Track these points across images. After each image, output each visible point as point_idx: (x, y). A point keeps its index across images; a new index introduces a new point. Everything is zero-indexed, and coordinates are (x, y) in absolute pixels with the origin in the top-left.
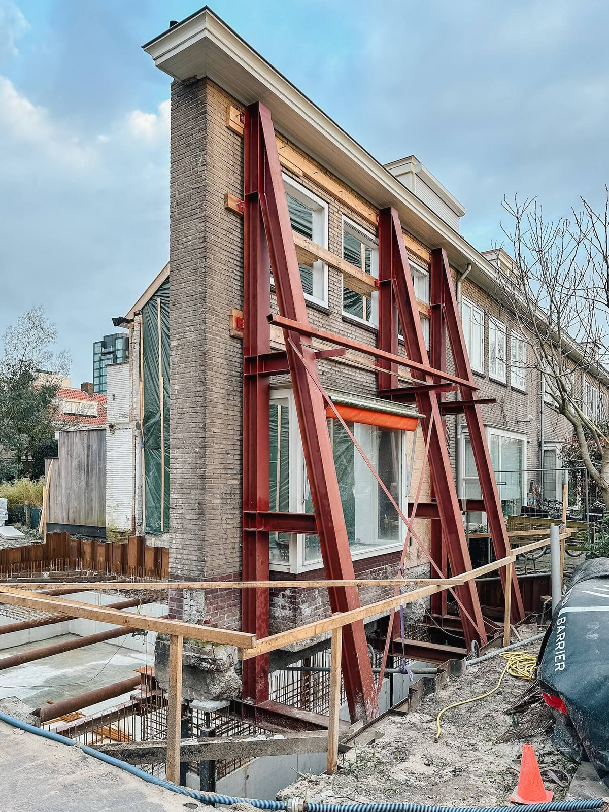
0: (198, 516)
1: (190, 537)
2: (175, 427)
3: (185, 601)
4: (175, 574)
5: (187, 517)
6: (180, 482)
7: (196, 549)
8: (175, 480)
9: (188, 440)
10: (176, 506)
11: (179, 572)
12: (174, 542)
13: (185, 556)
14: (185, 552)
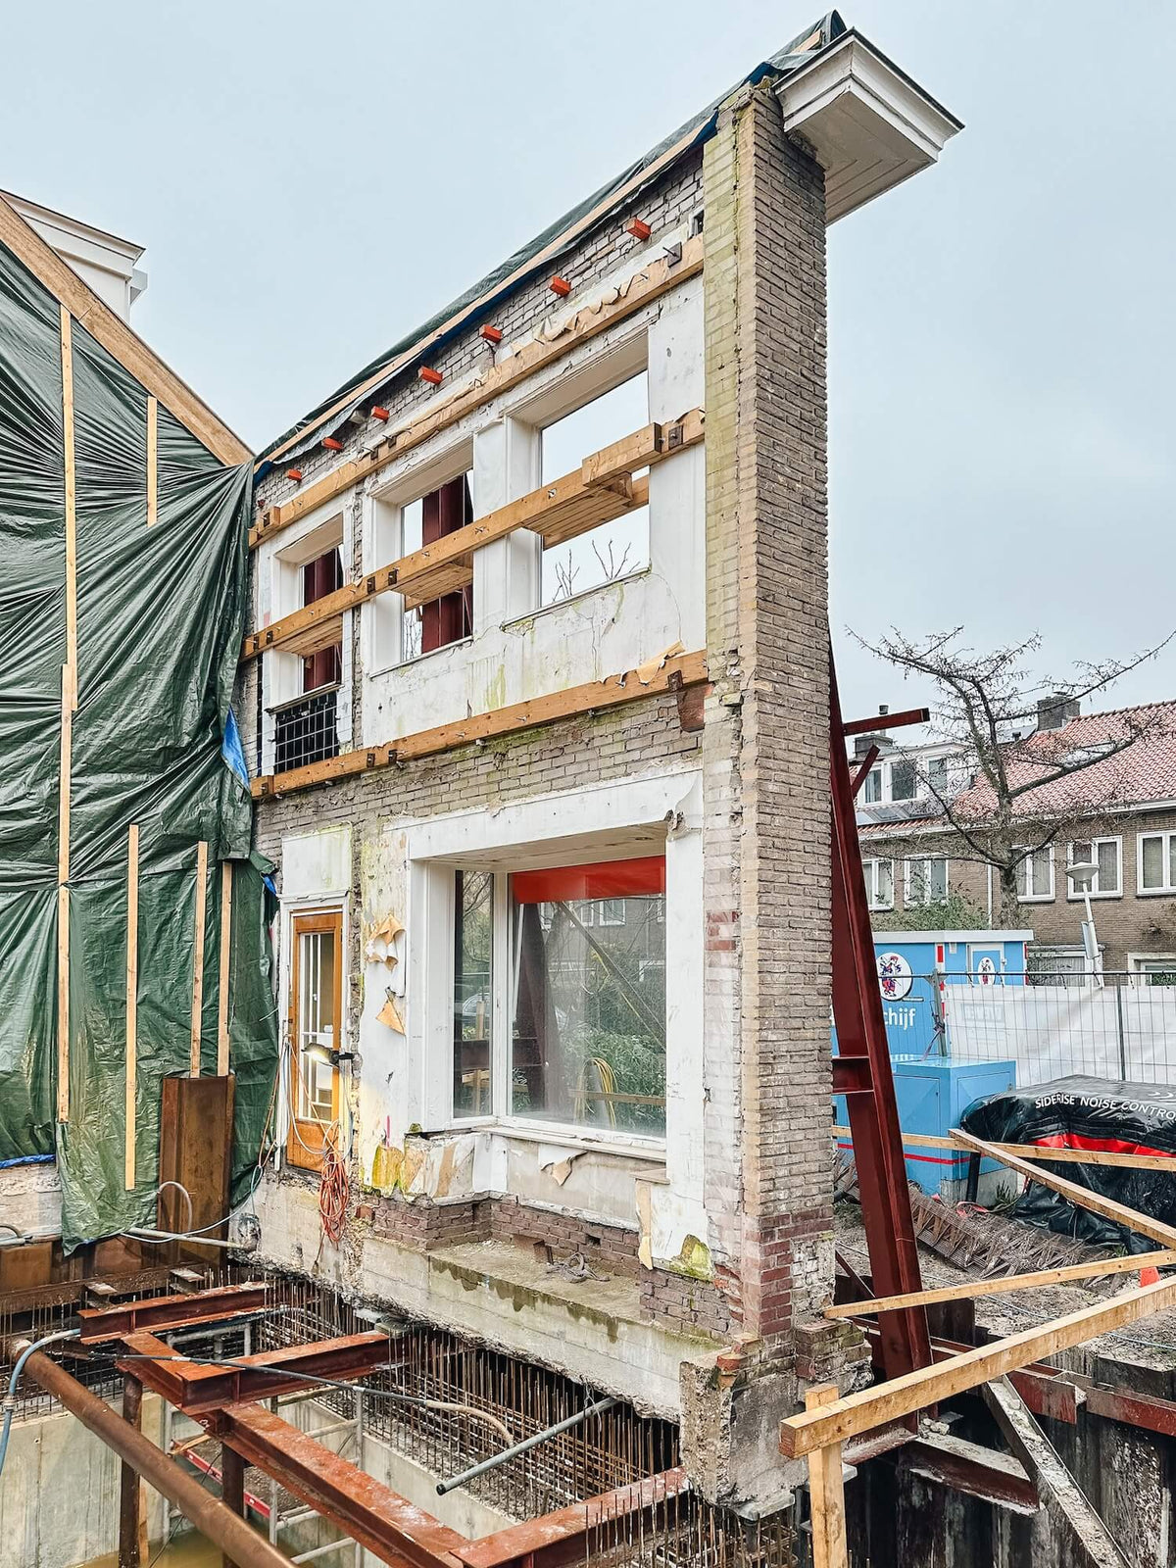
0: (818, 1075)
1: (804, 1122)
2: (769, 878)
3: (795, 1269)
4: (775, 1214)
5: (797, 1079)
6: (783, 1002)
7: (817, 1147)
8: (770, 998)
9: (798, 911)
10: (774, 1058)
11: (783, 1208)
12: (770, 1141)
13: (794, 1167)
14: (795, 1158)
